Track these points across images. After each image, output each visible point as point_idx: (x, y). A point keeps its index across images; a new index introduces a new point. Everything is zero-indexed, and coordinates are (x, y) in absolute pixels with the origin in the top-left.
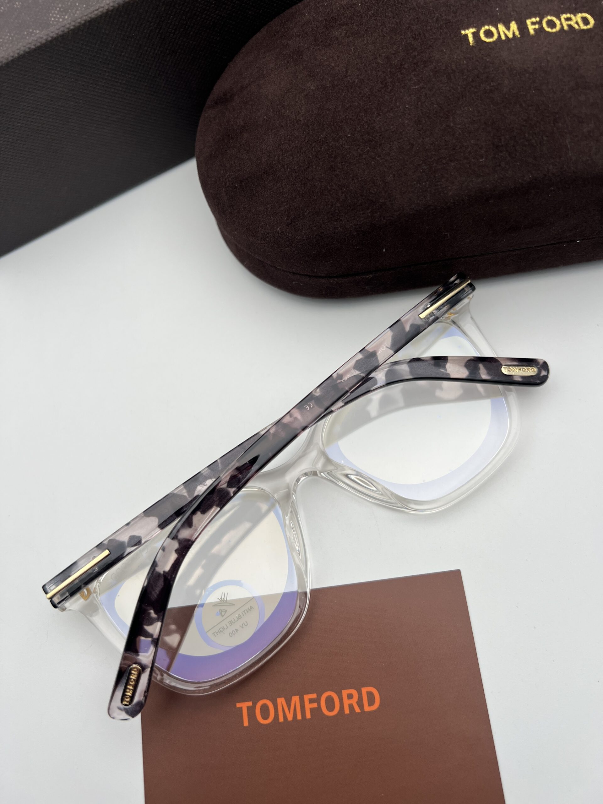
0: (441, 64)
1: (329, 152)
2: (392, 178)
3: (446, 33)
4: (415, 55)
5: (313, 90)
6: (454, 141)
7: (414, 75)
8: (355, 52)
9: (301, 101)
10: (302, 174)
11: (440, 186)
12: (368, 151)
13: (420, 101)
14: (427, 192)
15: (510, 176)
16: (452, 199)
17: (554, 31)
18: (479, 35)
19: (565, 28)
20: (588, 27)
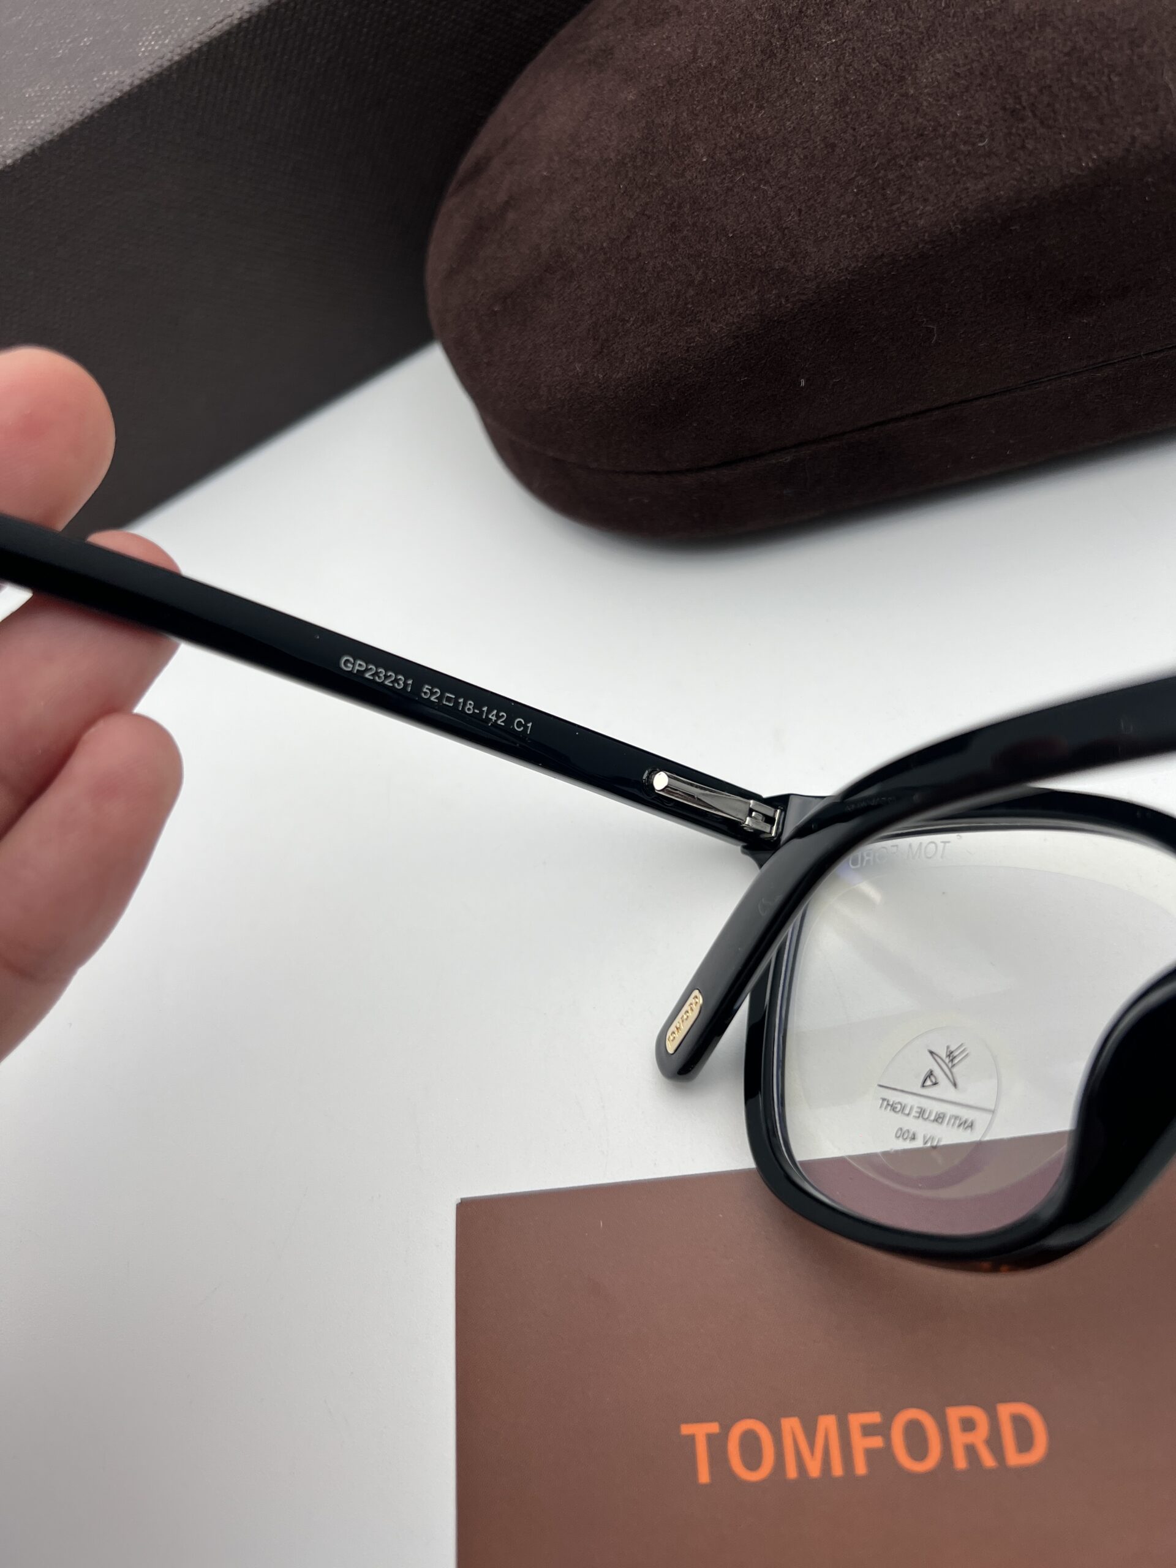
2: (797, 218)
6: (920, 121)
7: (828, 22)
9: (610, 126)
10: (616, 252)
11: (896, 213)
12: (743, 178)
13: (841, 64)
14: (870, 230)
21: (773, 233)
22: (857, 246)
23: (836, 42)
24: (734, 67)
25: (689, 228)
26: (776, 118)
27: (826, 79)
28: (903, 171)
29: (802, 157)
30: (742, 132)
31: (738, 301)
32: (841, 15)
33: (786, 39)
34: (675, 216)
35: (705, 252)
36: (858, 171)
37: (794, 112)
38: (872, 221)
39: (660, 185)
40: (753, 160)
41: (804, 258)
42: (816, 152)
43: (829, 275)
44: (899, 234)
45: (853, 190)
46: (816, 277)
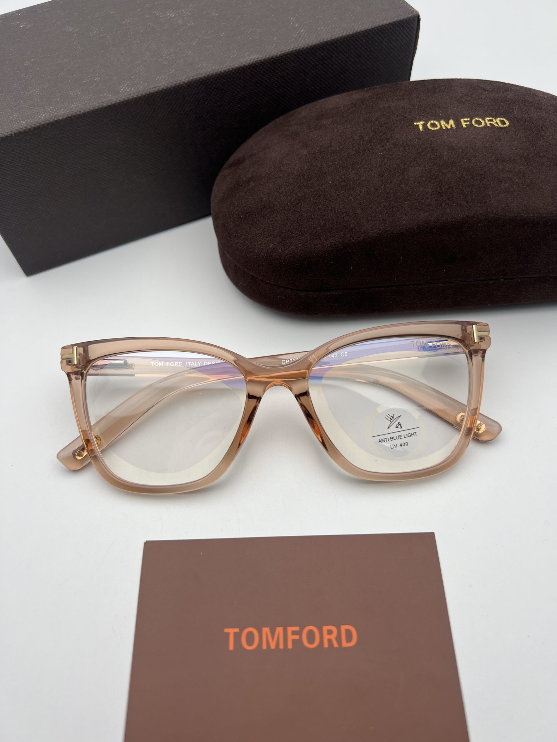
0: (399, 140)
1: (314, 194)
2: (361, 211)
3: (404, 124)
4: (381, 135)
5: (305, 155)
6: (408, 188)
7: (380, 146)
8: (337, 133)
9: (296, 161)
10: (293, 207)
11: (396, 217)
12: (344, 193)
13: (383, 162)
14: (386, 221)
15: (449, 213)
16: (405, 227)
17: (480, 126)
18: (427, 125)
19: (489, 125)
20: (505, 126)
21: (352, 214)
22: (381, 225)
23: (382, 154)
24: (345, 153)
25: (321, 205)
26: (358, 174)
27: (377, 166)
28: (400, 203)
29: (366, 190)
30: (345, 176)
31: (336, 235)
32: (385, 145)
33: (365, 148)
34: (317, 200)
35: (326, 215)
36: (385, 200)
37: (365, 174)
38: (387, 218)
39: (313, 187)
40: (348, 187)
41: (362, 225)
42: (371, 190)
43: (369, 233)
44: (396, 224)
45: (382, 206)
46: (365, 233)
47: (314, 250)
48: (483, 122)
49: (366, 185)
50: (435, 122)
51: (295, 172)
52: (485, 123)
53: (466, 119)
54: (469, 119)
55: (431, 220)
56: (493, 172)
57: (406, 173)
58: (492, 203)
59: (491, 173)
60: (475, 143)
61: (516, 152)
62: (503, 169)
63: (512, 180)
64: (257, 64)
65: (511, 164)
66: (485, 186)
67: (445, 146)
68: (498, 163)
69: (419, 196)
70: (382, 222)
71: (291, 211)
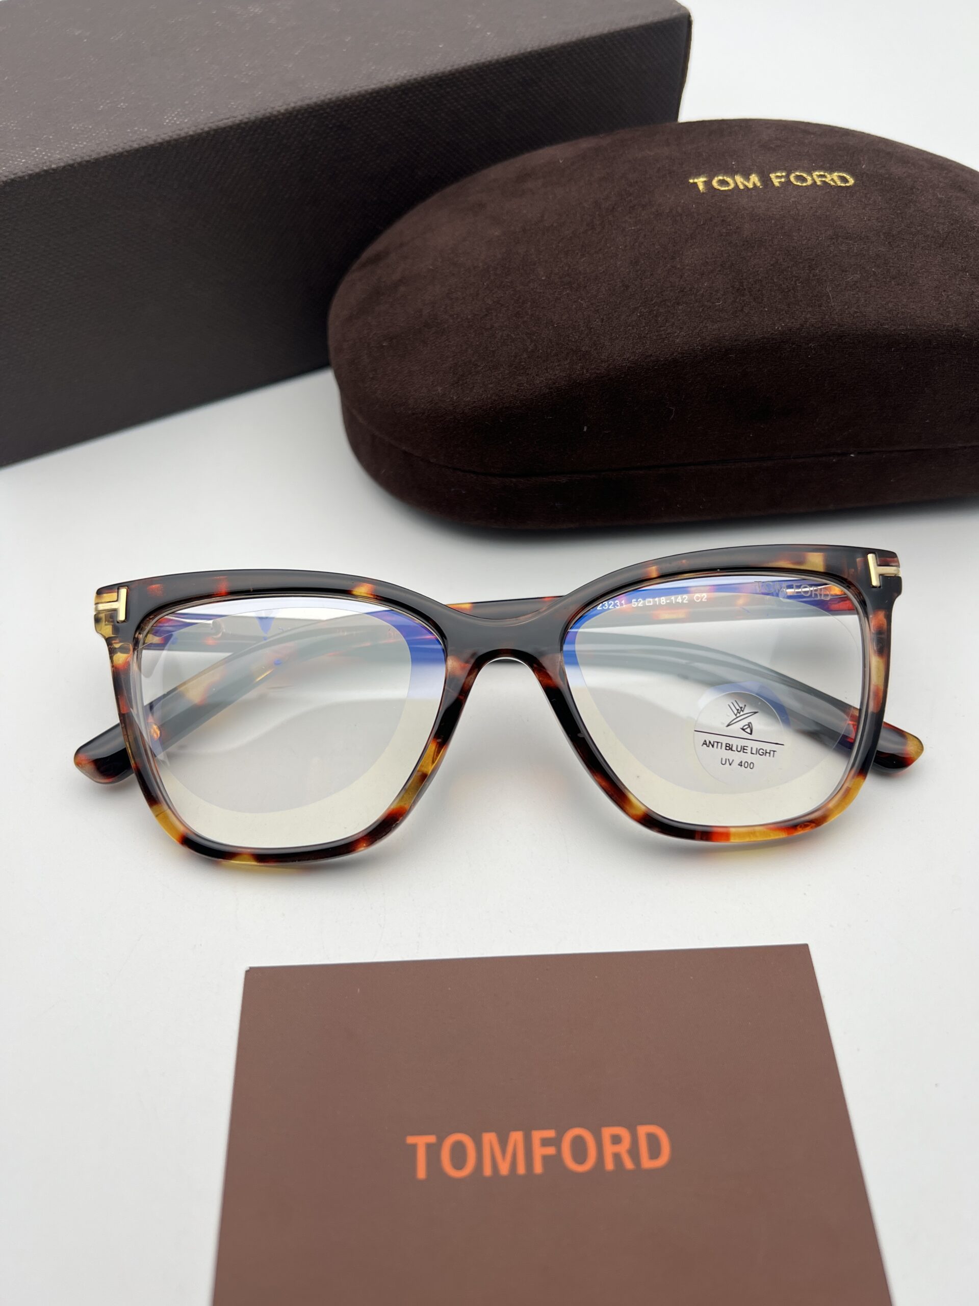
0: (664, 207)
1: (514, 298)
2: (600, 323)
3: (670, 181)
4: (631, 200)
5: (497, 236)
6: (682, 282)
7: (630, 217)
8: (553, 200)
9: (480, 248)
10: (476, 323)
11: (663, 332)
12: (568, 294)
13: (637, 242)
14: (645, 339)
15: (757, 323)
16: (680, 348)
17: (804, 184)
18: (711, 183)
19: (819, 183)
20: (847, 185)
21: (584, 329)
22: (636, 347)
23: (634, 229)
24: (568, 230)
26: (593, 263)
27: (627, 248)
28: (669, 309)
29: (607, 289)
30: (570, 267)
31: (555, 366)
32: (639, 215)
33: (603, 221)
34: (520, 308)
35: (537, 333)
36: (642, 303)
37: (604, 262)
38: (647, 334)
39: (512, 288)
40: (575, 285)
41: (602, 348)
42: (616, 288)
43: (616, 361)
44: (663, 344)
45: (637, 314)
46: (608, 361)
47: (517, 393)
48: (809, 178)
49: (608, 281)
50: (725, 178)
51: (481, 264)
52: (813, 179)
53: (779, 174)
54: (784, 174)
55: (725, 337)
56: (831, 255)
57: (678, 259)
58: (832, 306)
59: (828, 257)
60: (798, 210)
61: (870, 224)
62: (848, 251)
63: (864, 268)
64: (410, 86)
65: (862, 244)
66: (818, 279)
67: (745, 214)
68: (839, 242)
69: (703, 295)
70: (639, 340)
71: (473, 328)
